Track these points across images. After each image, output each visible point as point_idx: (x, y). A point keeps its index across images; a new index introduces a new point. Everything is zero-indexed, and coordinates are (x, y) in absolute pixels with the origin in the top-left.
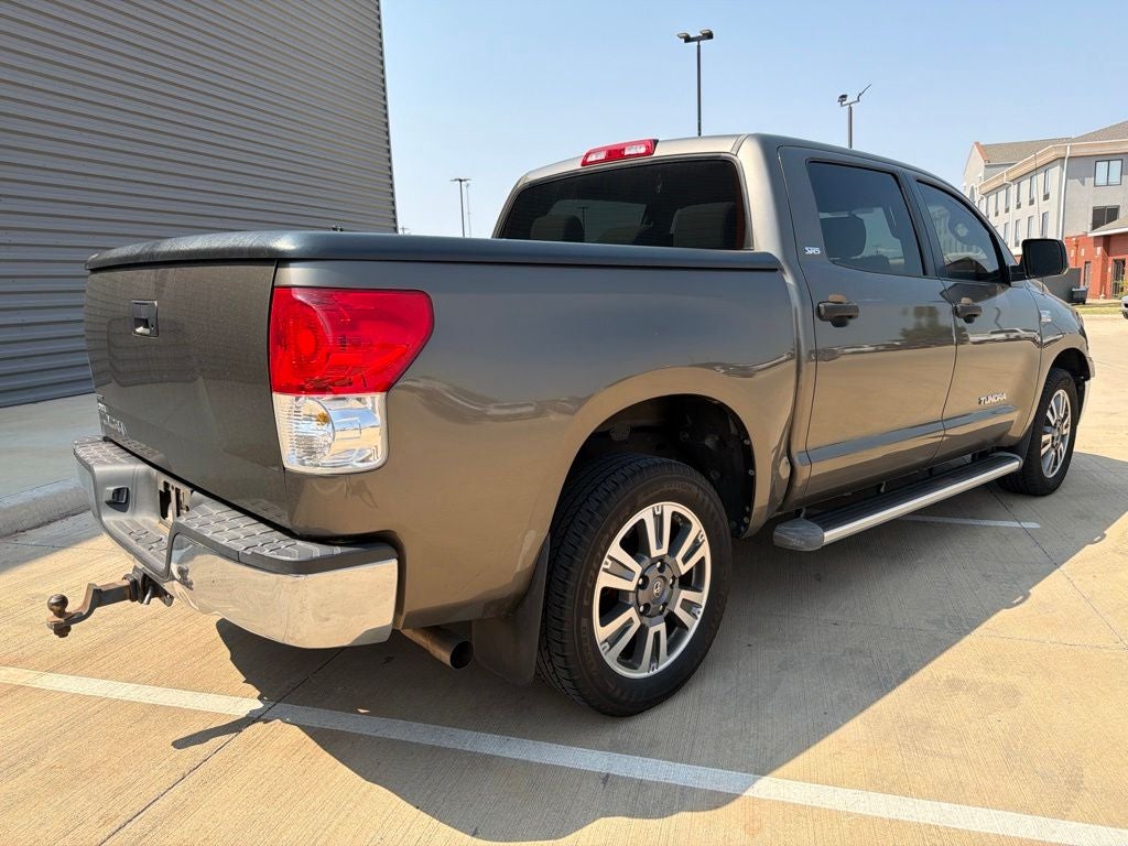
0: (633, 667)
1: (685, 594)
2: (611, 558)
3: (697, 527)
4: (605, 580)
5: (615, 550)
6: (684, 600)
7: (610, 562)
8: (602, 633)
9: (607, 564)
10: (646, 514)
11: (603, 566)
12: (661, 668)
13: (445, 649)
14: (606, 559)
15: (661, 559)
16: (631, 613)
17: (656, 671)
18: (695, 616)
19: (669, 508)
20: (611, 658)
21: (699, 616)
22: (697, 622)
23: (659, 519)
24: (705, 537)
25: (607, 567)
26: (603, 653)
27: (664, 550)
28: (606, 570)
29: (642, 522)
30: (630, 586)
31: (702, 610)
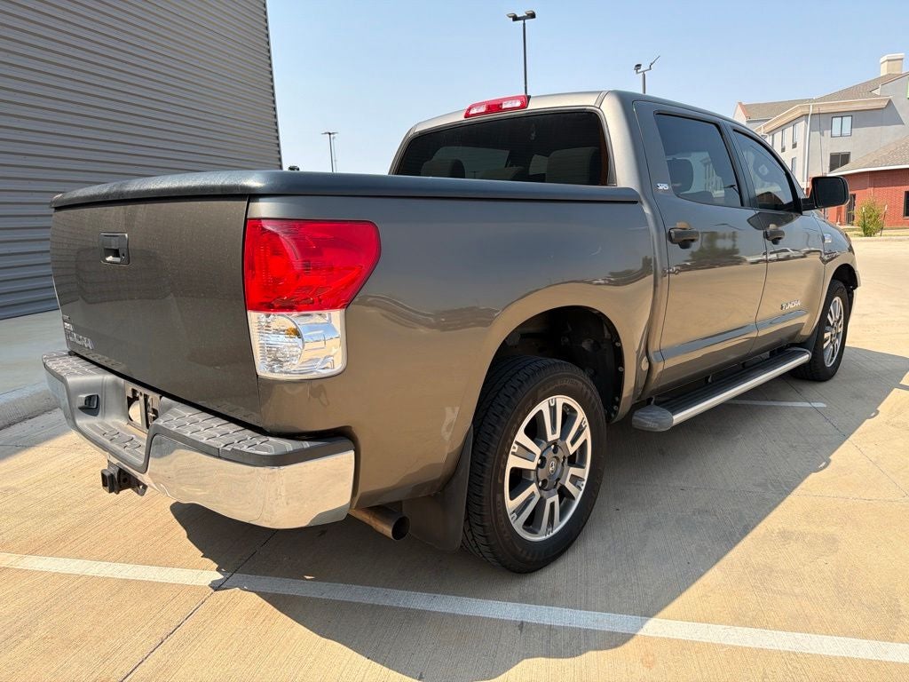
0: (534, 532)
1: (573, 471)
2: (517, 443)
3: (581, 415)
4: (513, 462)
5: (521, 437)
6: (572, 475)
7: (517, 446)
8: (511, 504)
9: (514, 448)
10: (543, 406)
11: (512, 450)
12: (555, 531)
13: (388, 524)
14: (514, 444)
15: (554, 443)
16: (533, 488)
17: (551, 534)
18: (579, 488)
19: (560, 400)
20: (518, 525)
21: (583, 488)
22: (581, 493)
23: (553, 410)
24: (587, 423)
25: (515, 451)
26: (512, 522)
27: (558, 435)
28: (513, 453)
29: (541, 412)
30: (531, 466)
31: (585, 483)
